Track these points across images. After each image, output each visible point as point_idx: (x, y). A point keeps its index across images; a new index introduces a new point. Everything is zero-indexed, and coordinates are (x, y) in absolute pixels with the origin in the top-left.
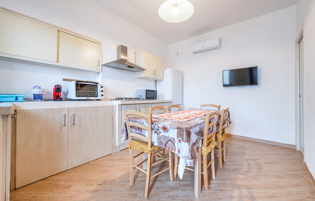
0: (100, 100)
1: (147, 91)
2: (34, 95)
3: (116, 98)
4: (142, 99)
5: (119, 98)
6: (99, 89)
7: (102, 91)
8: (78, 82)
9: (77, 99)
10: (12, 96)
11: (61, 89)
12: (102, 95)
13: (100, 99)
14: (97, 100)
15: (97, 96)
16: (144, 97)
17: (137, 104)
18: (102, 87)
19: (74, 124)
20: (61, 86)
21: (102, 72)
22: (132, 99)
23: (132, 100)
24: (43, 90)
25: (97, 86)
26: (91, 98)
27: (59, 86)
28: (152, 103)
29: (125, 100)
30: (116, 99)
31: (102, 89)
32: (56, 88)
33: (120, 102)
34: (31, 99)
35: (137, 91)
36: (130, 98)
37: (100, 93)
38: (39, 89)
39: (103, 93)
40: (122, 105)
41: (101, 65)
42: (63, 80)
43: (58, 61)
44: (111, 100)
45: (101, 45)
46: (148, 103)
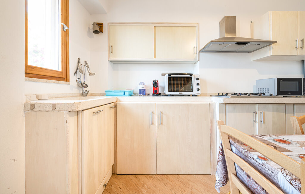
0: (196, 96)
1: (279, 80)
2: (140, 90)
3: (219, 93)
4: (267, 94)
5: (223, 94)
6: (194, 81)
7: (198, 84)
8: (170, 75)
9: (169, 94)
10: (121, 91)
11: (158, 84)
12: (198, 90)
13: (196, 94)
14: (193, 95)
15: (192, 91)
16: (274, 91)
17: (256, 104)
18: (198, 79)
19: (161, 124)
20: (158, 81)
21: (199, 60)
22: (245, 94)
23: (246, 97)
24: (146, 85)
25: (191, 78)
26: (184, 93)
27: (156, 81)
28: (294, 104)
29: (232, 97)
30: (219, 95)
31: (198, 82)
32: (154, 83)
33: (221, 100)
34: (138, 93)
35: (258, 81)
36: (241, 94)
37: (195, 87)
38: (143, 84)
39: (199, 87)
40: (226, 104)
41: (198, 52)
42: (162, 75)
43: (155, 57)
44: (211, 96)
45: (197, 27)
46: (285, 104)
